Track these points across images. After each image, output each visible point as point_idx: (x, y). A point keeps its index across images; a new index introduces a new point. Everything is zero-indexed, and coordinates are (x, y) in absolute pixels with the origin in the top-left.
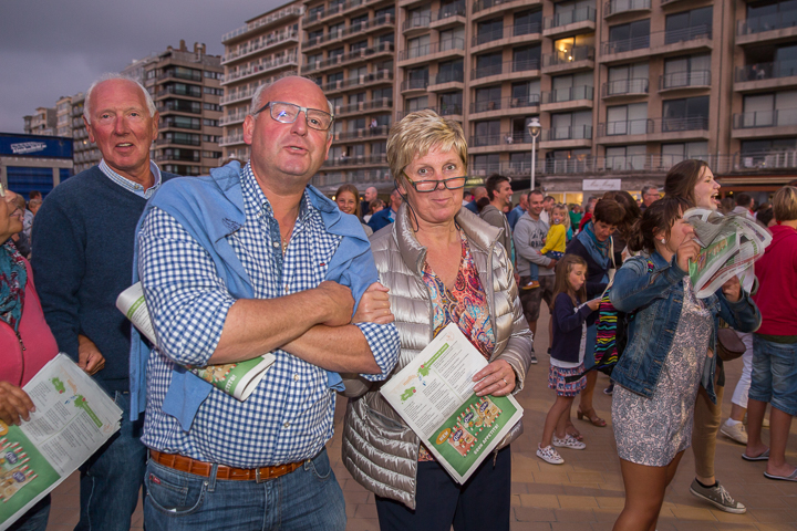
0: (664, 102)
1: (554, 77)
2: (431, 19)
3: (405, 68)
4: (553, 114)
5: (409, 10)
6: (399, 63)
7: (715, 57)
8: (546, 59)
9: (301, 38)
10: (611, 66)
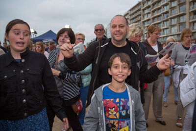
0: (179, 26)
1: (164, 21)
2: (146, 11)
3: (143, 22)
4: (164, 29)
5: (144, 10)
6: (142, 21)
7: (187, 15)
8: (162, 18)
9: (129, 17)
10: (171, 18)
